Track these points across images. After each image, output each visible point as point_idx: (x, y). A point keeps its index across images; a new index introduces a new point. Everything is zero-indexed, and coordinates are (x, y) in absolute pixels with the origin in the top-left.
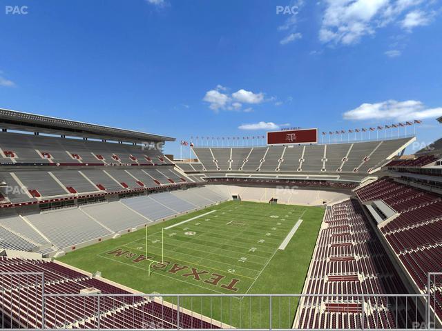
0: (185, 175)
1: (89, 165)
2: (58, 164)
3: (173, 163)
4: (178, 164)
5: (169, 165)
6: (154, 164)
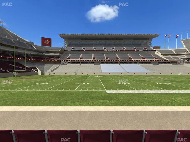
0: (162, 56)
1: (97, 51)
2: (85, 51)
3: (155, 50)
4: (157, 50)
5: (149, 51)
6: (136, 51)
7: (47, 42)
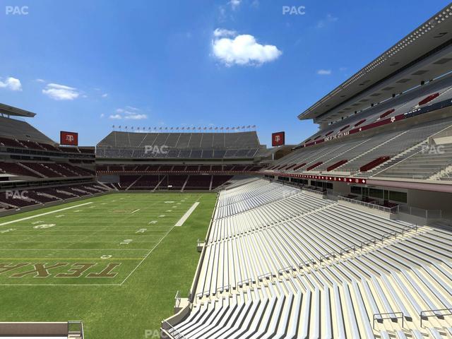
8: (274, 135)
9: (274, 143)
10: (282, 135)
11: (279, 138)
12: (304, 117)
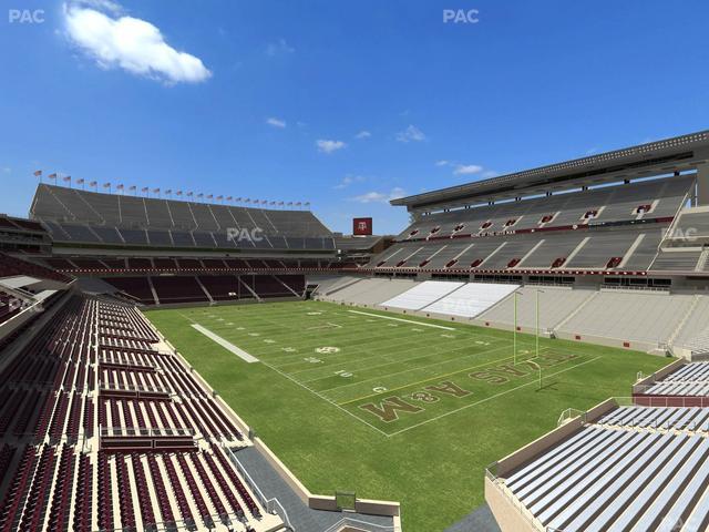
5: (639, 222)
6: (575, 227)
7: (363, 226)
8: (356, 221)
9: (357, 231)
10: (369, 221)
11: (363, 225)
12: (395, 203)
